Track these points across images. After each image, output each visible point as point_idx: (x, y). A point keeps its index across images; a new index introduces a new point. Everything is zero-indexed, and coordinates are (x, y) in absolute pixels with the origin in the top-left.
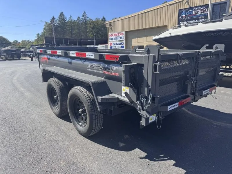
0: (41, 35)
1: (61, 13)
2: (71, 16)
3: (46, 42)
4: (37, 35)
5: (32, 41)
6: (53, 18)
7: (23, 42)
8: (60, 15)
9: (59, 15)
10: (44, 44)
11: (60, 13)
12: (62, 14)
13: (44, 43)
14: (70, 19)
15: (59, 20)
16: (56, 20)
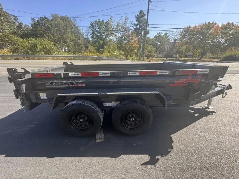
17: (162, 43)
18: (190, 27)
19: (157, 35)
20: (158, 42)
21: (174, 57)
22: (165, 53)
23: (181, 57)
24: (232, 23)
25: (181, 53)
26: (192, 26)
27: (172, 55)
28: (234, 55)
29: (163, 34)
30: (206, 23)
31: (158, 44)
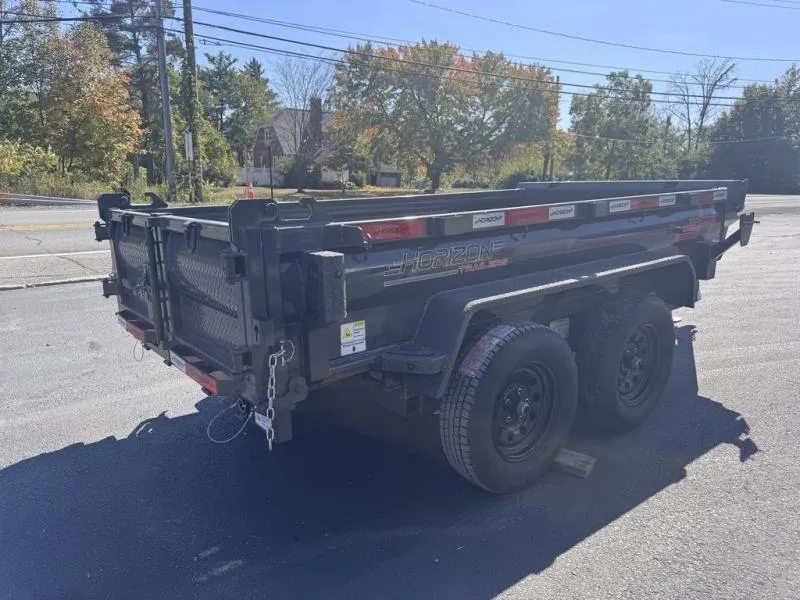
17: (245, 109)
18: (369, 47)
19: (212, 67)
20: (222, 102)
21: (328, 186)
22: (283, 162)
23: (359, 184)
24: (501, 57)
25: (356, 165)
26: (375, 47)
27: (317, 172)
28: (527, 172)
29: (239, 67)
30: (424, 42)
31: (221, 110)
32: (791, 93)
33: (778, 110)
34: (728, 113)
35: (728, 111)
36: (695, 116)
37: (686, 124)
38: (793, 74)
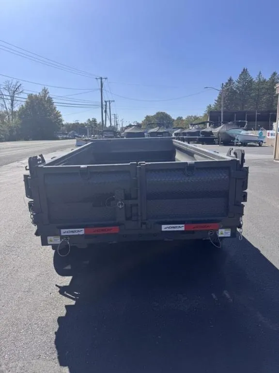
0: (214, 106)
1: (244, 70)
2: (260, 73)
3: (210, 120)
4: (208, 107)
5: (201, 117)
6: (230, 80)
7: (189, 118)
8: (242, 75)
9: (241, 73)
10: (208, 122)
11: (242, 70)
12: (245, 72)
13: (208, 120)
14: (258, 78)
15: (239, 82)
16: (234, 83)
32: (46, 99)
33: (43, 105)
34: (24, 105)
35: (24, 104)
36: (9, 106)
37: (5, 109)
38: (45, 92)
